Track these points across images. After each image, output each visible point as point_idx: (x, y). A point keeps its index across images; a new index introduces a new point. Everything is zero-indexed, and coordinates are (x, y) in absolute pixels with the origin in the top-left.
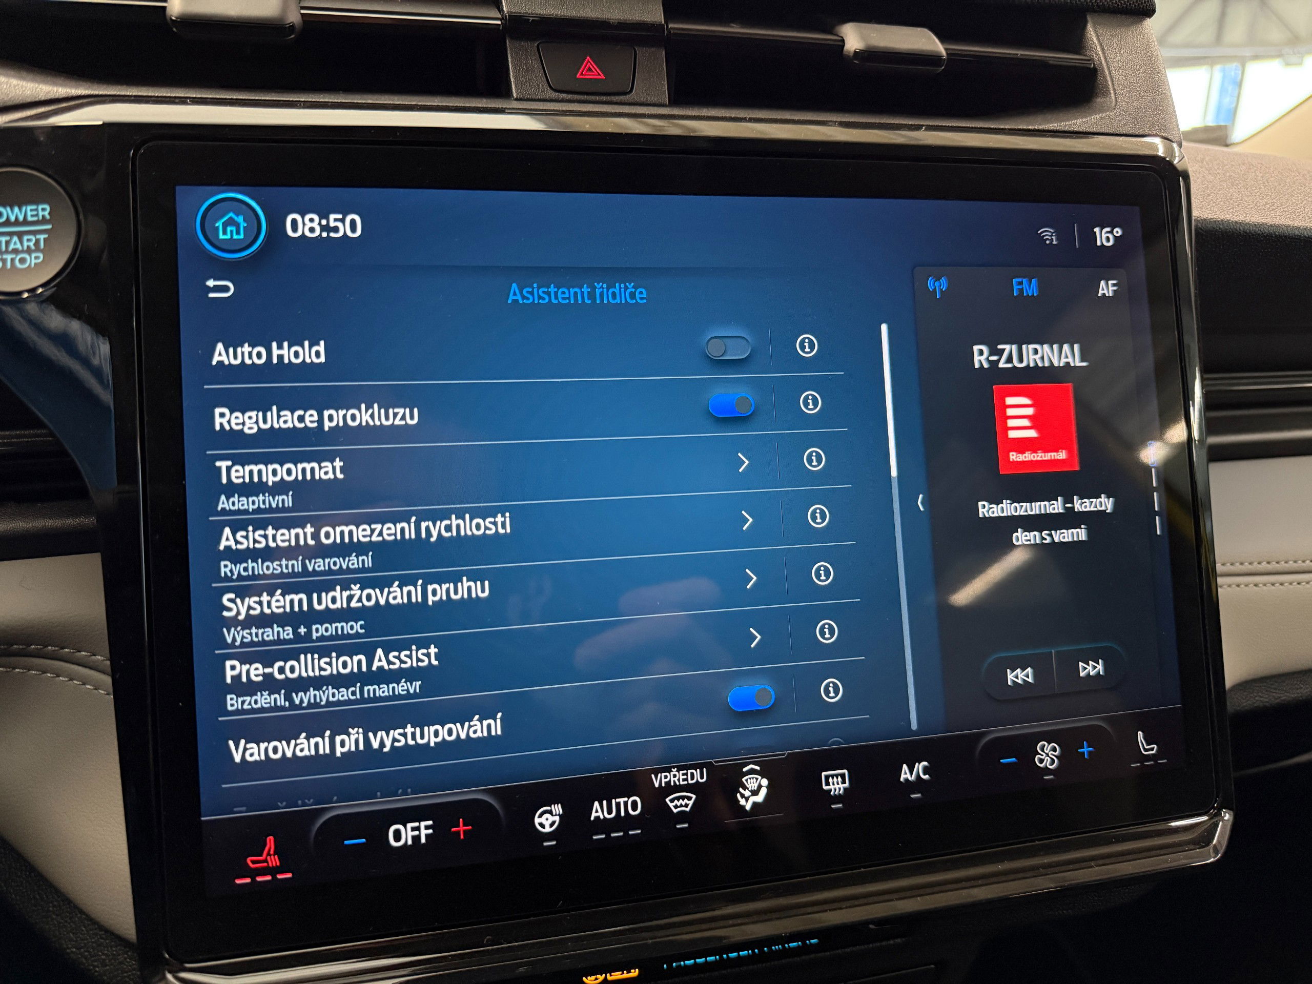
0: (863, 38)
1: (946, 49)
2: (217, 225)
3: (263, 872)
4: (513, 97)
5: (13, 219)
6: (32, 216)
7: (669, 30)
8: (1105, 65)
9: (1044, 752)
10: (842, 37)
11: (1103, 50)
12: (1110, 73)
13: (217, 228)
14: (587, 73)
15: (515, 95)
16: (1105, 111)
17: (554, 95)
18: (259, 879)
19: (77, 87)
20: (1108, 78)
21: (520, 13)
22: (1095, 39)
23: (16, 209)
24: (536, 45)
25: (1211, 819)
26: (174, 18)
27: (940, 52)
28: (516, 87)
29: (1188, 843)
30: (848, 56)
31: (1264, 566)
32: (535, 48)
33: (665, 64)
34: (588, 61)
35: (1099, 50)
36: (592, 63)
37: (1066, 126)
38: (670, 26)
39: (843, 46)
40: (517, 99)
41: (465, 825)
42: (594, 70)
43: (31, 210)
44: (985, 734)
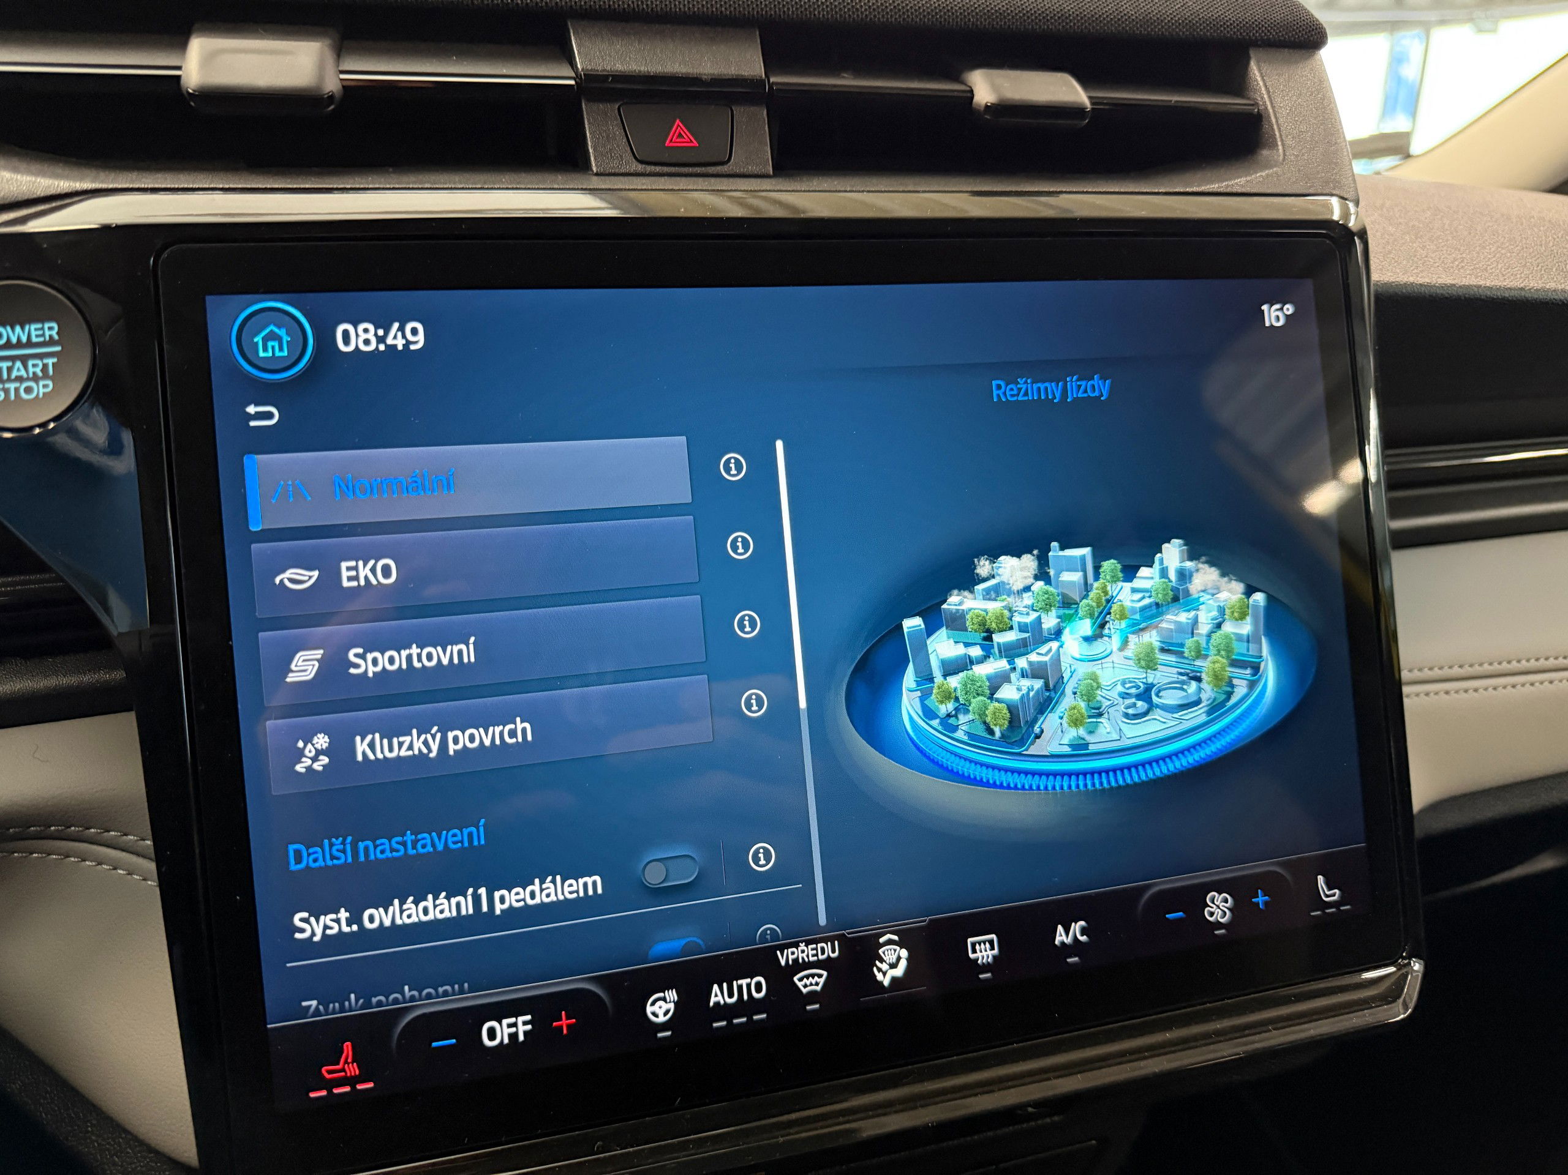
0: (994, 88)
1: (1090, 98)
2: (256, 340)
3: (340, 1083)
4: (593, 171)
5: (14, 340)
6: (37, 336)
7: (771, 86)
8: (1271, 111)
9: (1213, 903)
10: (971, 87)
11: (1268, 92)
12: (1277, 122)
13: (257, 343)
14: (678, 140)
15: (594, 169)
16: (1271, 167)
17: (640, 168)
18: (336, 1091)
19: (81, 180)
20: (1275, 127)
21: (597, 71)
22: (1259, 79)
23: (18, 329)
24: (617, 107)
25: (1398, 970)
26: (191, 91)
27: (1083, 104)
28: (595, 159)
29: (1373, 999)
30: (978, 111)
31: (1456, 671)
32: (616, 111)
33: (767, 126)
34: (678, 125)
35: (1264, 92)
36: (683, 128)
37: (1228, 186)
38: (772, 80)
39: (972, 98)
40: (597, 174)
41: (568, 1018)
42: (685, 136)
43: (36, 330)
44: (1148, 887)
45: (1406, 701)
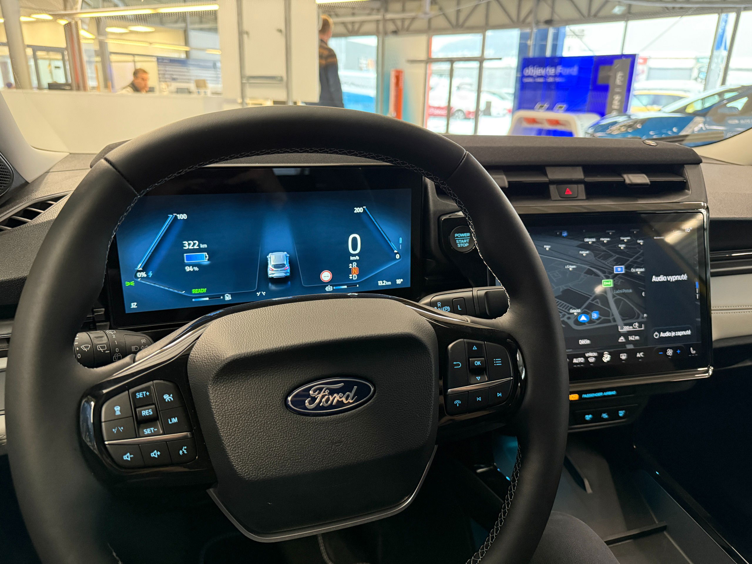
0: (630, 179)
1: (650, 180)
6: (466, 235)
8: (689, 180)
9: (669, 351)
10: (624, 178)
14: (567, 193)
16: (687, 194)
17: (561, 199)
20: (690, 185)
21: (552, 178)
22: (687, 172)
24: (556, 186)
25: (708, 369)
27: (648, 183)
28: (552, 197)
30: (627, 185)
33: (584, 189)
35: (688, 176)
36: (569, 190)
37: (679, 200)
38: (585, 179)
39: (625, 181)
40: (553, 200)
44: (656, 347)
45: (712, 314)
